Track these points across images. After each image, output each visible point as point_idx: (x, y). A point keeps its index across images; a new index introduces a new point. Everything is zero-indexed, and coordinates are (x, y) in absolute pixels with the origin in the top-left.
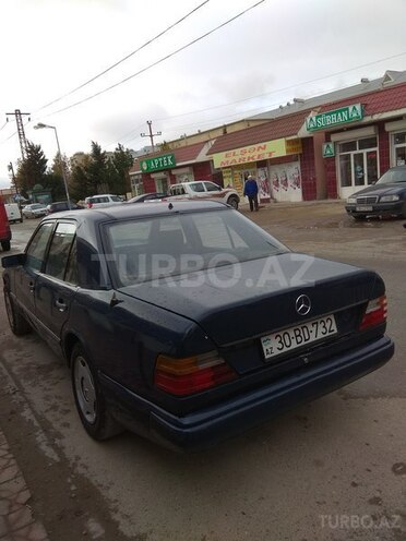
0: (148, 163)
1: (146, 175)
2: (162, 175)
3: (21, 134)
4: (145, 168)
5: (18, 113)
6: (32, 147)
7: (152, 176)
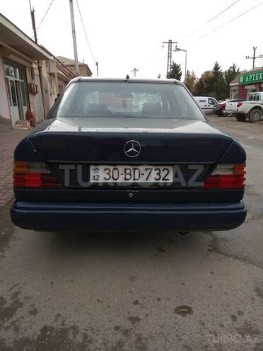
0: (244, 77)
1: (242, 86)
2: (253, 87)
3: (170, 56)
4: (241, 81)
5: (170, 42)
6: (175, 65)
7: (246, 87)
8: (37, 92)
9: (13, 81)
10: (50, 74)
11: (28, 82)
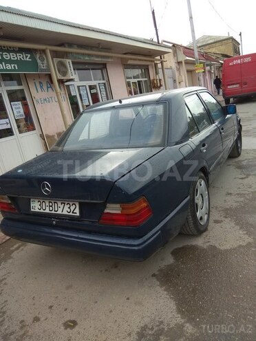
8: (161, 85)
9: (135, 83)
10: (178, 63)
11: (152, 78)
